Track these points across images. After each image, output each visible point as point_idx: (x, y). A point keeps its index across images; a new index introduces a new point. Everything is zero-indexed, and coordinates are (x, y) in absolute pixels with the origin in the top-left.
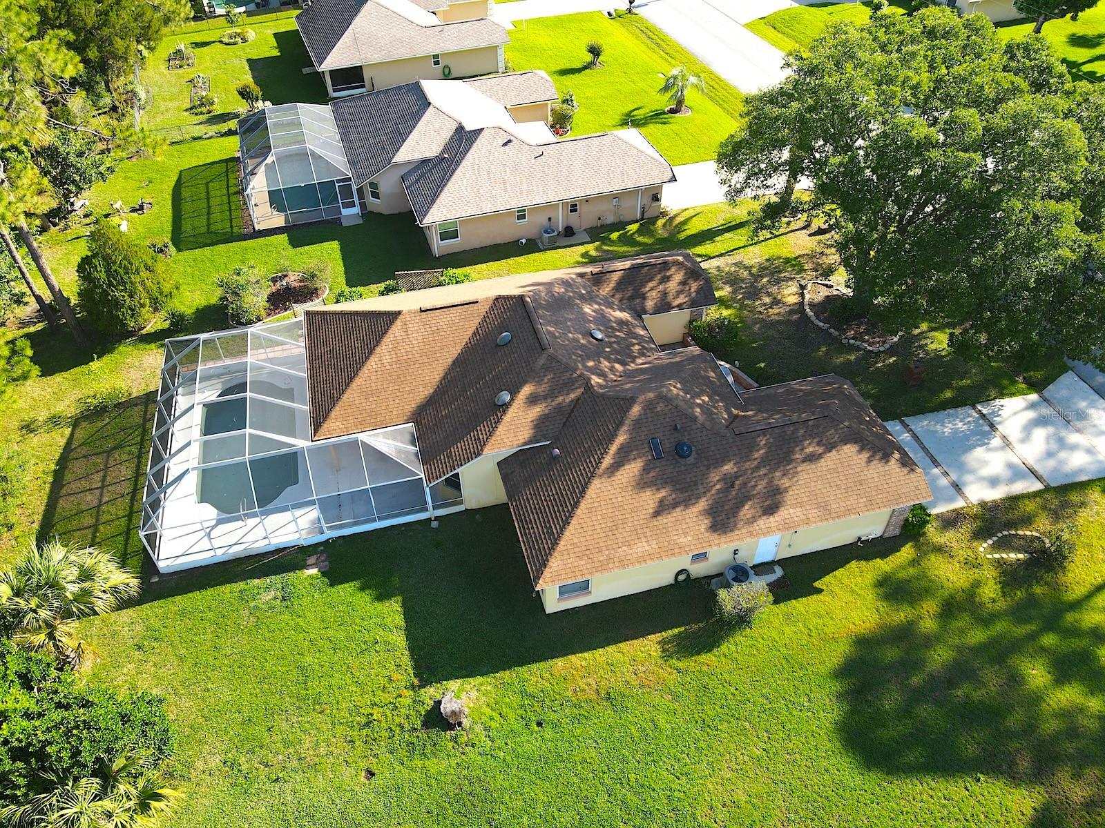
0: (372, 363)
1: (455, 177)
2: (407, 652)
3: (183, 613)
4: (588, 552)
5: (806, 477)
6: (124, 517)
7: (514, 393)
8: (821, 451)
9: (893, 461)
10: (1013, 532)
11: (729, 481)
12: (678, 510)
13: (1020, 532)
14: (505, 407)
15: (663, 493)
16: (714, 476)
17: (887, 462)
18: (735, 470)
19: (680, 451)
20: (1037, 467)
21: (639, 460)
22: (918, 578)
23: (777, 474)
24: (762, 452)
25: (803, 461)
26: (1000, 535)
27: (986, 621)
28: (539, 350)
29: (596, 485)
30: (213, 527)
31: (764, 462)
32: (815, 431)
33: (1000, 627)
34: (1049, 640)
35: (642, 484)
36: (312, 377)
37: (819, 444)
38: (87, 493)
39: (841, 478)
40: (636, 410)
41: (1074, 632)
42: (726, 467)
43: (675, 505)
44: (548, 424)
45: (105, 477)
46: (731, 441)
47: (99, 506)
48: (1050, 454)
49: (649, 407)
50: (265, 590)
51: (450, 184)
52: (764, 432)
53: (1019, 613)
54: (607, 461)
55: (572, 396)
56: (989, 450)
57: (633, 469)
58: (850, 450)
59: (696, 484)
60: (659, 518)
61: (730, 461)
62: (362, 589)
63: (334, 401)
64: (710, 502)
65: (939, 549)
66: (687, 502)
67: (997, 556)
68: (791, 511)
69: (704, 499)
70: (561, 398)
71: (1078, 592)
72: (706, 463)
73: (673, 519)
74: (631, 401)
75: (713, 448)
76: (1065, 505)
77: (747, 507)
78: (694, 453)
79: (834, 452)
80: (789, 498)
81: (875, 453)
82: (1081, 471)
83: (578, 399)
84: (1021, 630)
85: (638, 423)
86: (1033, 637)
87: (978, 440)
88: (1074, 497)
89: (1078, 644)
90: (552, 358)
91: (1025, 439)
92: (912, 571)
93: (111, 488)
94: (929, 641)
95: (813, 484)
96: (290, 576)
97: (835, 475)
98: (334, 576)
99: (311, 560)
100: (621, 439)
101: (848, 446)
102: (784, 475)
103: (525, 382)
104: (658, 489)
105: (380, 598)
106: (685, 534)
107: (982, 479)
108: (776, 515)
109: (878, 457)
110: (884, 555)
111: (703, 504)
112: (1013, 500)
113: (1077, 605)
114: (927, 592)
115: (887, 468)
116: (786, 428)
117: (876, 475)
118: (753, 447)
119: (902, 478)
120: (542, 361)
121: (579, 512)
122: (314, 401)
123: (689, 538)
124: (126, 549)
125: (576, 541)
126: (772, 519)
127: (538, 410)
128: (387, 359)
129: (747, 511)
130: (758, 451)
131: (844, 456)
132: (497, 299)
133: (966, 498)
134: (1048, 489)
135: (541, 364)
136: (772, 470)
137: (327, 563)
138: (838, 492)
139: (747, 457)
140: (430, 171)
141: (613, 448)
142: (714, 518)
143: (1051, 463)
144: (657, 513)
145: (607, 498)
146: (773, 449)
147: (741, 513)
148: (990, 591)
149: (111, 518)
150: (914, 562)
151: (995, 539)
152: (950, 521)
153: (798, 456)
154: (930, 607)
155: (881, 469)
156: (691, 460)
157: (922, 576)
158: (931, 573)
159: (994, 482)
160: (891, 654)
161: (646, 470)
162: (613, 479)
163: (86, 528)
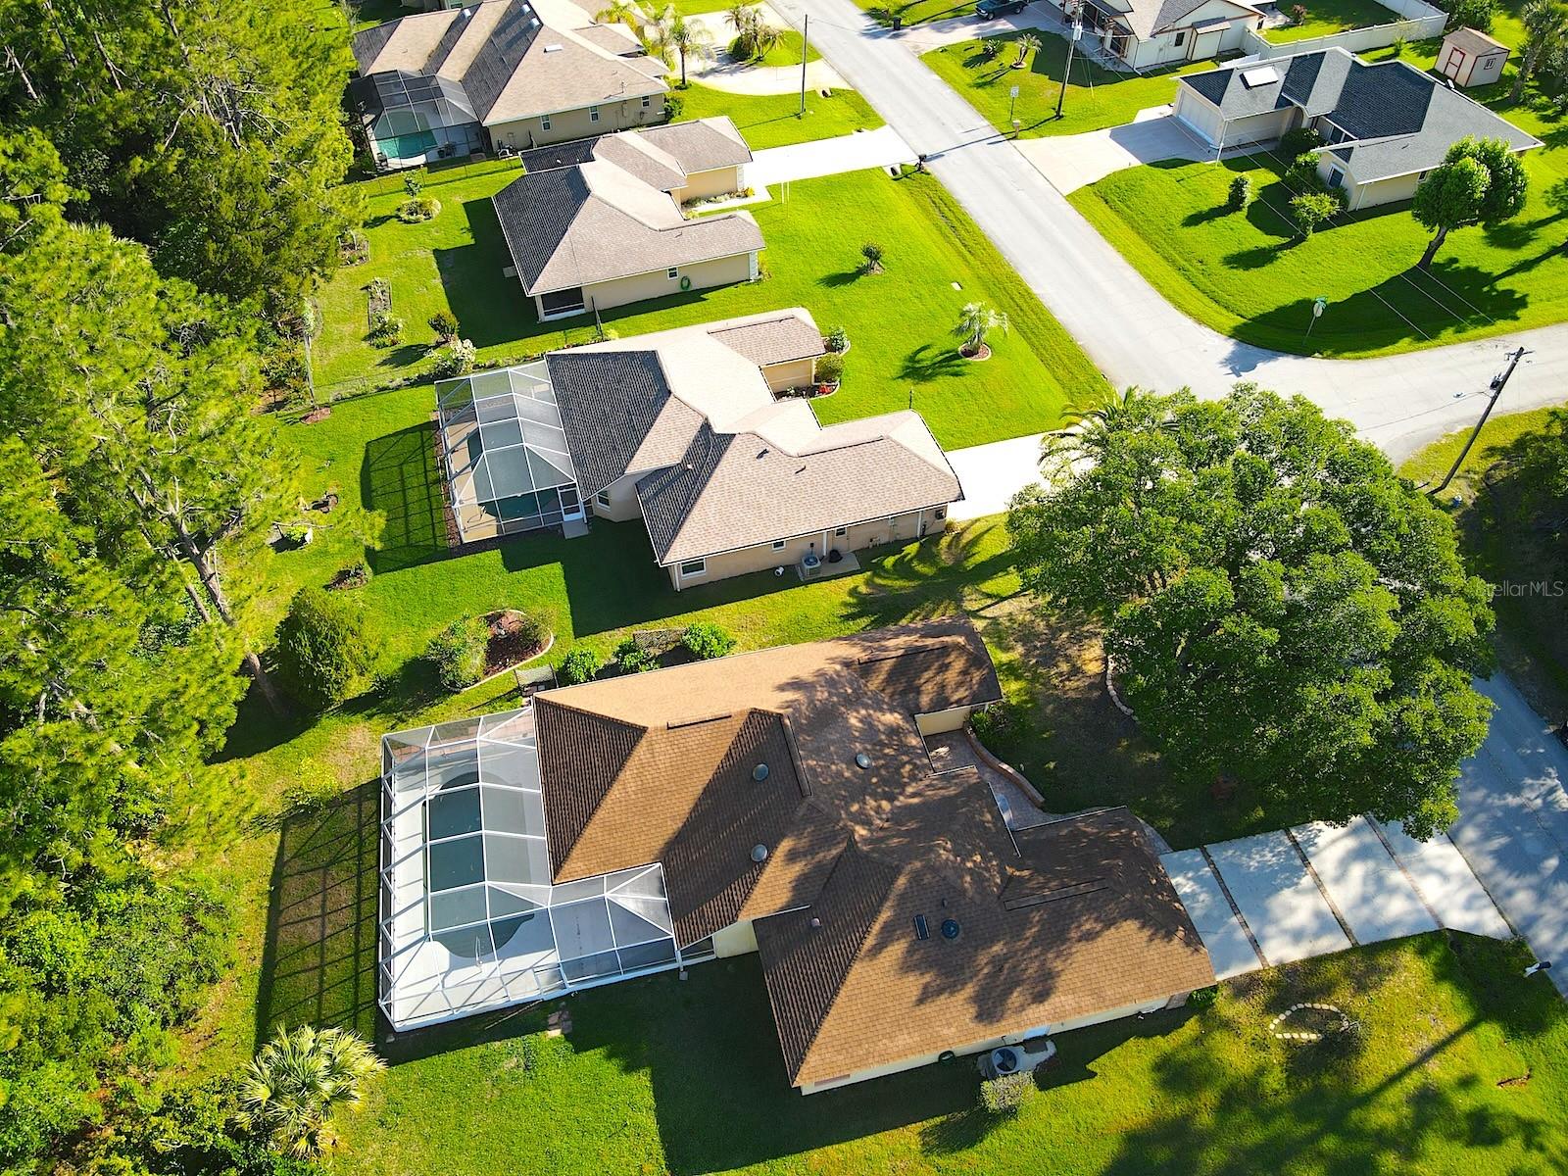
0: (616, 791)
1: (700, 501)
2: (657, 1139)
3: (422, 1082)
4: (847, 1046)
5: (1081, 958)
6: (350, 956)
7: (772, 848)
8: (1098, 929)
9: (1176, 940)
10: (1309, 1005)
11: (998, 964)
12: (942, 997)
13: (1317, 1006)
14: (764, 863)
15: (927, 978)
16: (983, 959)
17: (1171, 940)
18: (1005, 951)
19: (947, 929)
20: (1348, 919)
21: (903, 941)
22: (1200, 1061)
23: (1050, 956)
24: (1036, 929)
25: (1079, 941)
26: (1294, 1008)
27: (1265, 1117)
28: (799, 796)
29: (858, 970)
30: (447, 973)
31: (1036, 941)
32: (1094, 905)
33: (1280, 1124)
34: (1329, 1143)
35: (906, 967)
36: (548, 794)
37: (1096, 920)
38: (307, 923)
39: (1119, 960)
40: (902, 881)
41: (1357, 1134)
42: (995, 948)
43: (940, 992)
44: (807, 885)
45: (324, 901)
46: (1001, 917)
47: (323, 940)
48: (1365, 900)
49: (916, 878)
50: (506, 1054)
51: (695, 511)
52: (1036, 907)
53: (1302, 1109)
54: (870, 941)
55: (834, 852)
56: (1298, 892)
57: (897, 950)
58: (1130, 926)
59: (962, 968)
60: (922, 1007)
61: (999, 941)
62: (609, 1057)
63: (576, 836)
64: (977, 988)
65: (1226, 1025)
66: (951, 988)
67: (1287, 1036)
68: (1063, 998)
69: (970, 985)
70: (822, 854)
71: (1370, 1082)
72: (973, 944)
73: (937, 1008)
74: (897, 871)
75: (982, 927)
76: (1373, 969)
77: (1015, 994)
78: (961, 932)
79: (1113, 930)
80: (1062, 982)
81: (1157, 930)
82: (1396, 923)
83: (840, 856)
84: (1303, 1130)
85: (903, 898)
86: (1313, 1138)
87: (1287, 878)
88: (1384, 961)
89: (1361, 1148)
90: (812, 808)
91: (1340, 879)
92: (1194, 1052)
93: (332, 917)
94: (1205, 1139)
95: (1088, 967)
96: (531, 1038)
97: (1113, 956)
98: (579, 1041)
99: (553, 1019)
100: (885, 915)
101: (1129, 922)
102: (1057, 957)
103: (783, 836)
104: (922, 974)
105: (629, 1069)
106: (949, 1025)
107: (1284, 932)
108: (1046, 1003)
109: (1160, 936)
110: (1165, 1031)
111: (969, 990)
112: (1316, 962)
113: (1367, 1100)
114: (1206, 1080)
115: (1169, 948)
116: (1062, 902)
117: (1156, 957)
118: (1025, 924)
119: (1184, 960)
120: (801, 811)
121: (838, 1000)
122: (552, 830)
123: (953, 1030)
124: (357, 999)
125: (835, 1033)
126: (1041, 1007)
127: (797, 869)
128: (632, 787)
129: (1016, 998)
130: (1030, 929)
131: (1123, 934)
132: (753, 712)
133: (1263, 959)
134: (1356, 948)
135: (800, 814)
136: (1045, 952)
137: (570, 1023)
138: (1115, 976)
139: (1018, 935)
140: (670, 483)
141: (876, 928)
142: (980, 1006)
143: (1365, 912)
144: (921, 1001)
145: (867, 984)
146: (1047, 926)
147: (1009, 1001)
148: (1274, 1080)
149: (338, 957)
150: (1198, 1041)
151: (1288, 1013)
152: (1243, 988)
153: (1074, 934)
154: (1209, 1097)
155: (1164, 950)
156: (958, 940)
157: (1205, 1059)
158: (1215, 1055)
159: (1297, 936)
160: (1162, 1155)
161: (910, 951)
162: (875, 962)
163: (311, 969)
